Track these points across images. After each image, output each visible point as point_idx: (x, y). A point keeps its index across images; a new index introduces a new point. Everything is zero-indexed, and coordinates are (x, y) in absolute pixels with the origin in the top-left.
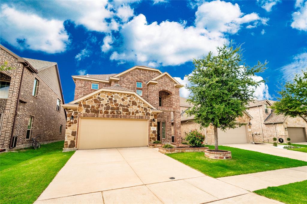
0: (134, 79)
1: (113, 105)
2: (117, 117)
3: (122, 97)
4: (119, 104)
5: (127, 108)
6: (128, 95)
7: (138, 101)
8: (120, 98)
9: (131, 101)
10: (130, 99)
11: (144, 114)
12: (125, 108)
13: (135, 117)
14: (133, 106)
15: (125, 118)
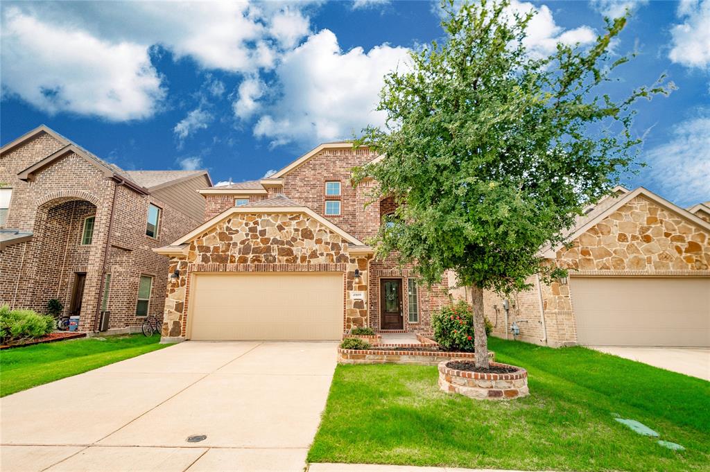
0: (319, 176)
1: (257, 243)
2: (266, 268)
3: (279, 222)
4: (272, 238)
5: (288, 247)
6: (292, 215)
7: (318, 229)
8: (273, 225)
9: (301, 229)
10: (297, 226)
11: (332, 260)
12: (285, 246)
13: (309, 267)
14: (303, 240)
15: (284, 270)
